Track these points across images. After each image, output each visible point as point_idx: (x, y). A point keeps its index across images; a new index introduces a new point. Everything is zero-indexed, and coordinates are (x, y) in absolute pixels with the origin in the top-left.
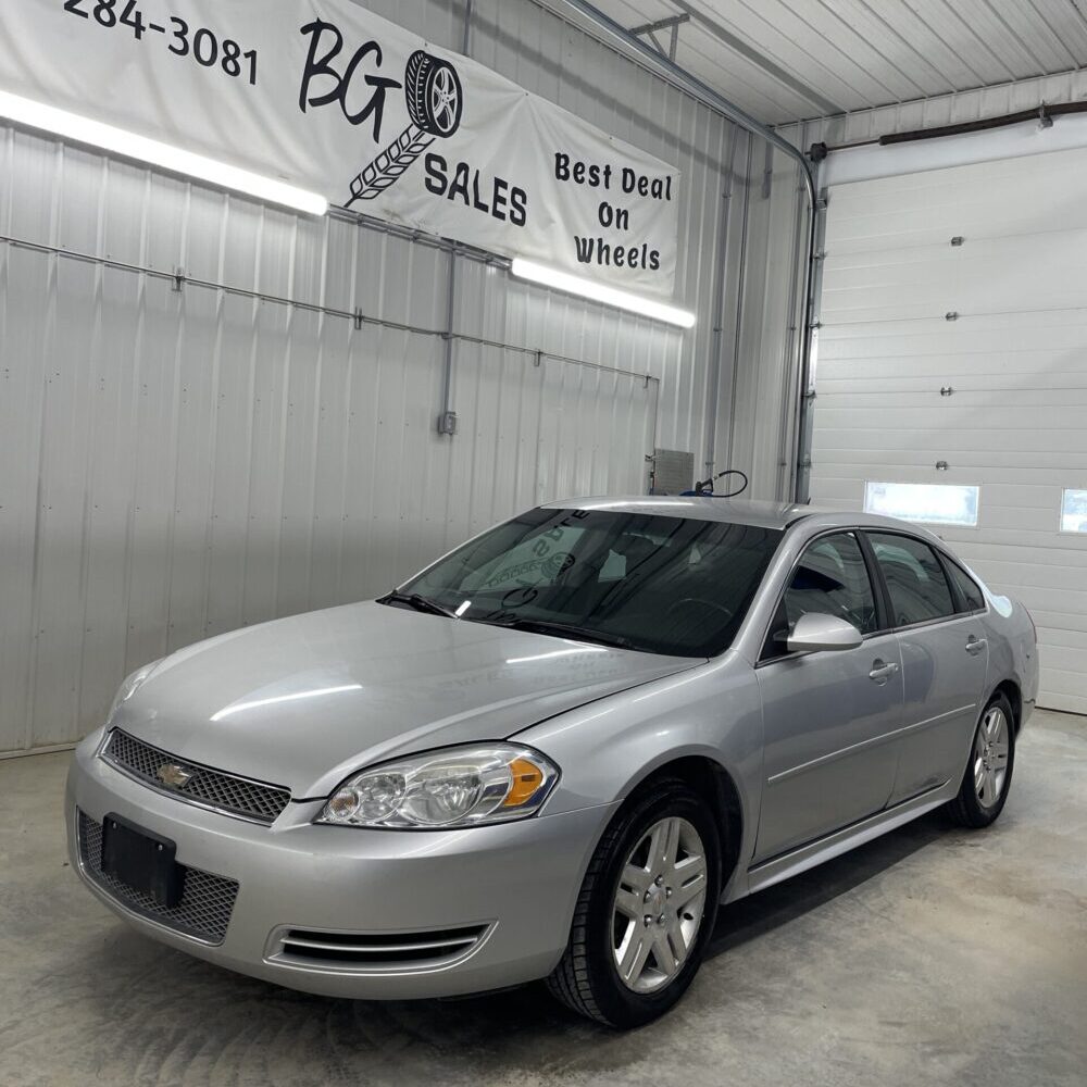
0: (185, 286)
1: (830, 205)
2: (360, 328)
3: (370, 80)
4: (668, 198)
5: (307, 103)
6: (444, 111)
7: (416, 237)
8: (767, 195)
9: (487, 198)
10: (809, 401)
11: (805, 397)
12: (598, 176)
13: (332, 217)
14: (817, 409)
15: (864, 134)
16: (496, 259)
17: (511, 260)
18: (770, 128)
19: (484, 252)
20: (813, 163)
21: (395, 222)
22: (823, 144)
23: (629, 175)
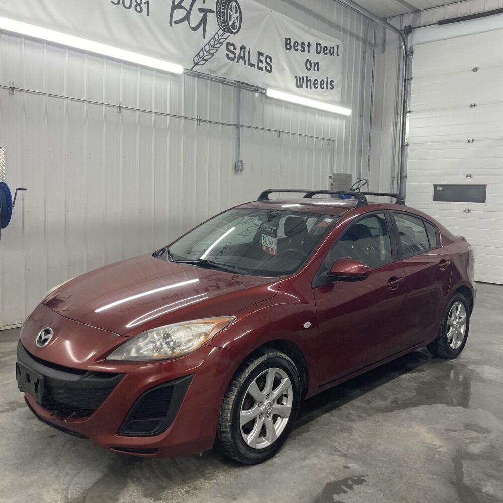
0: (123, 110)
1: (414, 55)
2: (199, 125)
3: (200, 10)
4: (337, 55)
5: (173, 23)
6: (234, 22)
7: (223, 81)
8: (383, 51)
9: (254, 61)
10: (406, 148)
11: (404, 145)
12: (304, 47)
13: (185, 74)
14: (409, 151)
15: (430, 21)
16: (259, 89)
17: (266, 89)
18: (384, 19)
19: (254, 86)
20: (405, 35)
21: (213, 75)
22: (410, 26)
23: (319, 46)
